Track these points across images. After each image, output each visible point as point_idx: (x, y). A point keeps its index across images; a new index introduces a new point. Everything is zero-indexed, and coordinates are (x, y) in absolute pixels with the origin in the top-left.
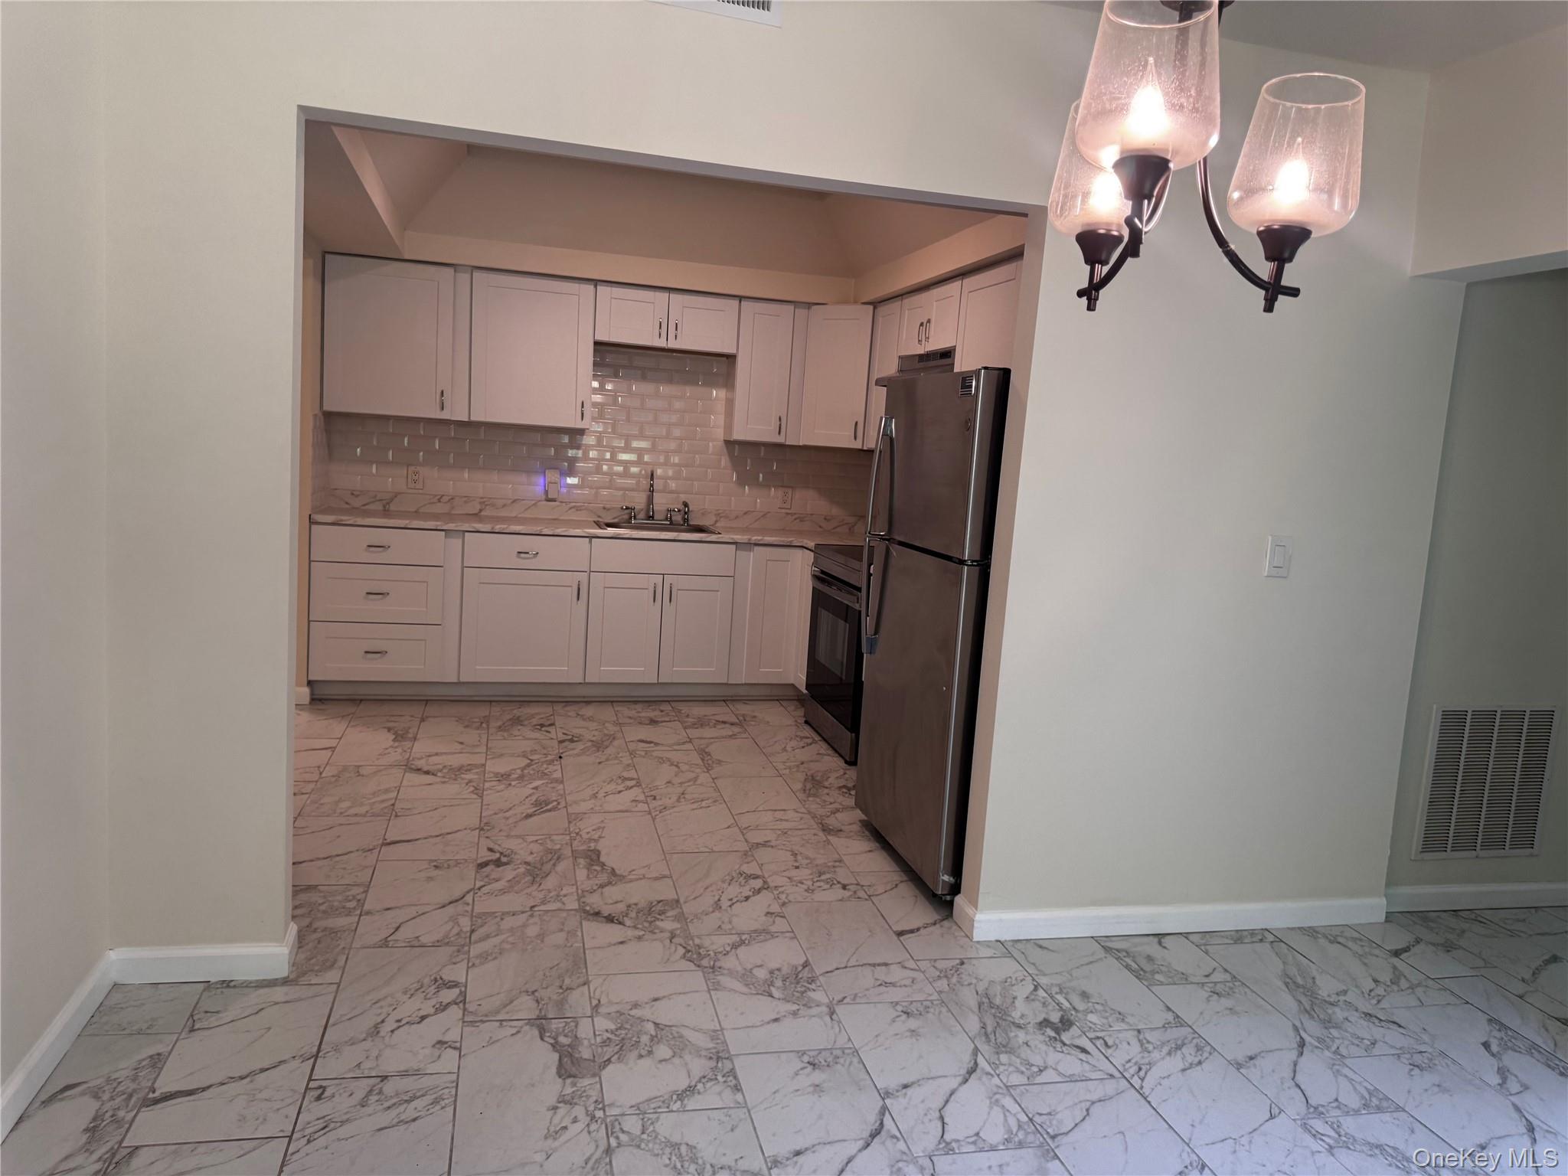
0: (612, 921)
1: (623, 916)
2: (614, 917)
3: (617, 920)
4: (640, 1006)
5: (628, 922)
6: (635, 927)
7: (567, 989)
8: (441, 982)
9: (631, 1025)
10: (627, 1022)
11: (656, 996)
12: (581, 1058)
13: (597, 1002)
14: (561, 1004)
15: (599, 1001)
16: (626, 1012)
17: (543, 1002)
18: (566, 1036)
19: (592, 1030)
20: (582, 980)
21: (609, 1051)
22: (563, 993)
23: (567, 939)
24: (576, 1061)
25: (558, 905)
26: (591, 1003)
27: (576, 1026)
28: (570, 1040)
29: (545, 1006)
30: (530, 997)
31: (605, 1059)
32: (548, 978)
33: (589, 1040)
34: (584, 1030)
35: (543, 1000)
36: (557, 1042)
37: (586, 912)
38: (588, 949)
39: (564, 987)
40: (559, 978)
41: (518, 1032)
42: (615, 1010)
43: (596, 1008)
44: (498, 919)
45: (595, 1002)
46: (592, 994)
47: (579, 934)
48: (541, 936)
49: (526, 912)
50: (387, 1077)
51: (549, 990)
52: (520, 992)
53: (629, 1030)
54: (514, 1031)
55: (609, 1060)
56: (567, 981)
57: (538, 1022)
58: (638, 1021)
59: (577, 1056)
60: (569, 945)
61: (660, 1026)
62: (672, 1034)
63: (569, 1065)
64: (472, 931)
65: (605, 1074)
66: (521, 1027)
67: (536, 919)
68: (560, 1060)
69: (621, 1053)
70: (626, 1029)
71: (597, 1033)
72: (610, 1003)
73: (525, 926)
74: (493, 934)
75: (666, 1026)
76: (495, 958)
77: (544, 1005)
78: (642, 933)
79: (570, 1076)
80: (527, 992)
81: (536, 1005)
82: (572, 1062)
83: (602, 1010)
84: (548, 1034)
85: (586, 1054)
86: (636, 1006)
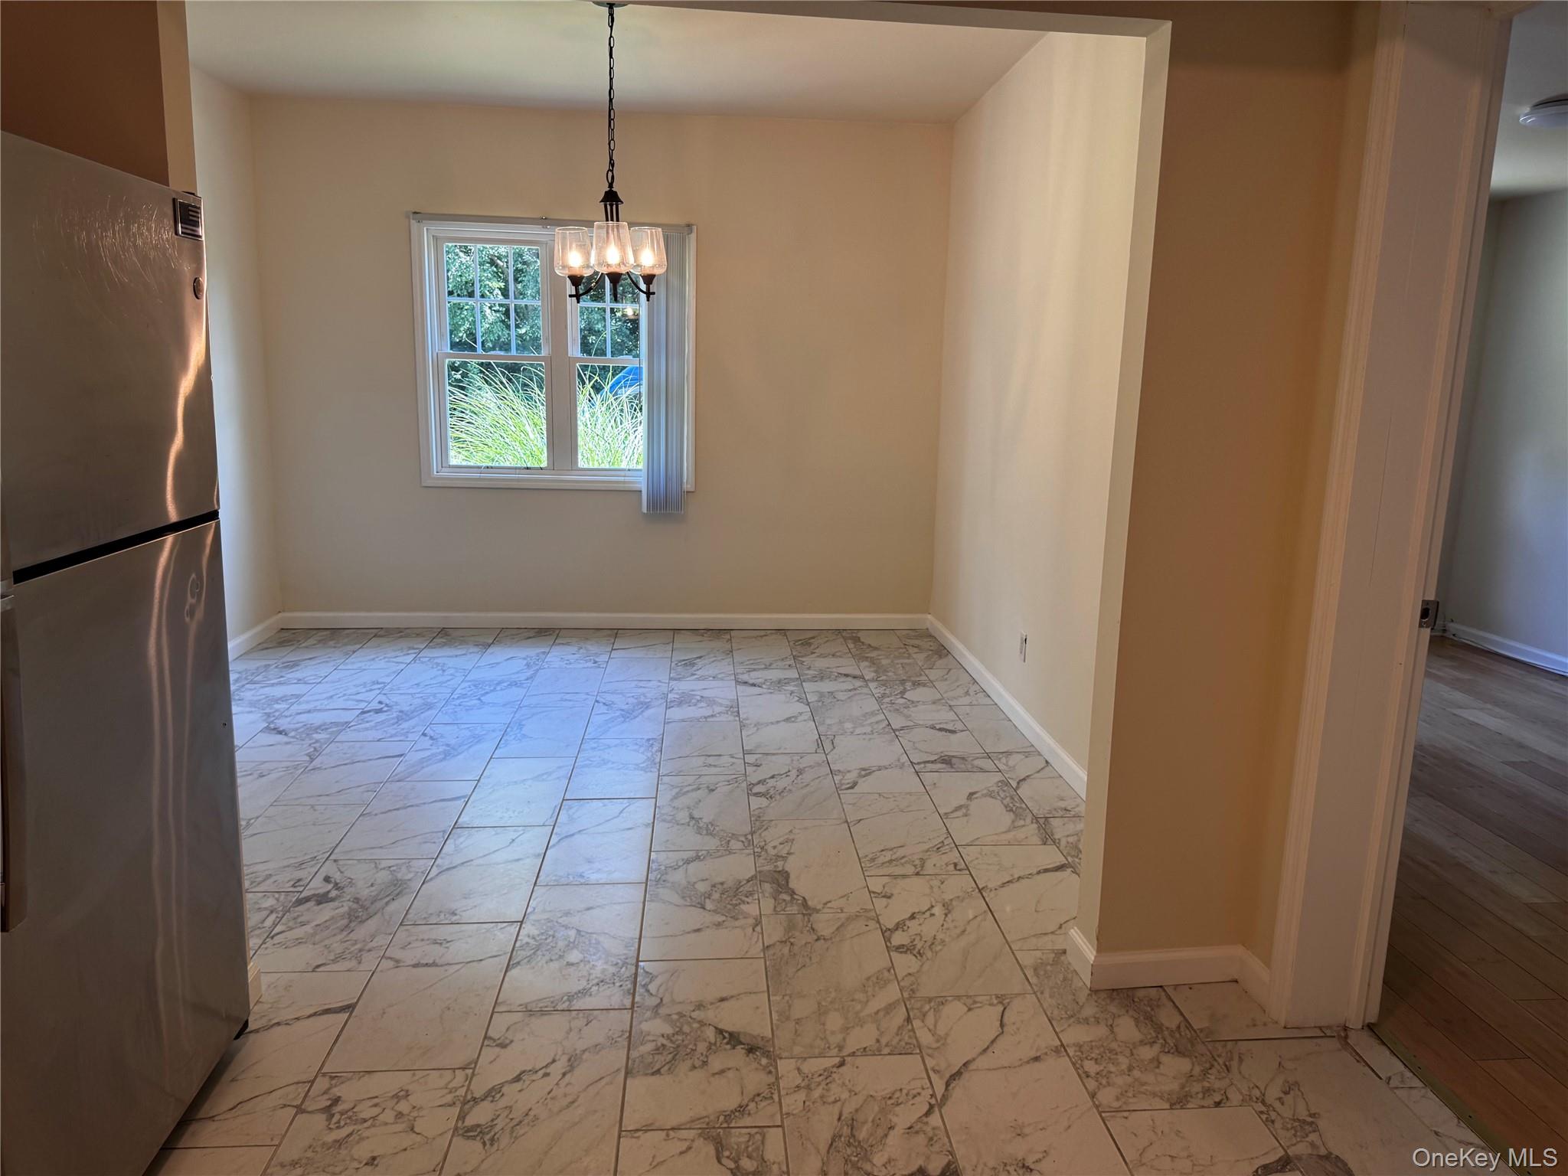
0: (731, 1034)
1: (715, 1044)
2: (727, 1043)
3: (724, 1038)
4: (715, 924)
5: (710, 1034)
6: (702, 1024)
7: (785, 942)
8: (915, 952)
9: (725, 907)
10: (730, 909)
11: (697, 933)
12: (771, 884)
13: (756, 929)
14: (791, 927)
15: (754, 930)
16: (729, 919)
17: (808, 928)
18: (784, 900)
19: (761, 904)
20: (771, 952)
21: (748, 888)
22: (789, 938)
23: (790, 1006)
24: (775, 881)
25: (806, 1067)
26: (762, 929)
27: (775, 907)
28: (780, 897)
29: (805, 924)
30: (822, 934)
31: (751, 882)
32: (805, 954)
33: (764, 896)
34: (768, 905)
35: (808, 931)
36: (791, 895)
37: (767, 1054)
38: (763, 992)
39: (789, 944)
40: (794, 954)
41: (826, 904)
42: (738, 921)
43: (758, 922)
44: (884, 1041)
45: (758, 929)
46: (760, 936)
47: (775, 1016)
48: (821, 1012)
49: (849, 1055)
50: (916, 875)
51: (804, 942)
52: (831, 938)
53: (729, 903)
54: (829, 905)
55: (748, 881)
56: (786, 950)
57: (809, 912)
58: (719, 910)
59: (774, 885)
60: (787, 998)
61: (699, 906)
62: (691, 900)
63: (780, 881)
64: (908, 1020)
65: (753, 873)
66: (823, 908)
67: (835, 1040)
68: (787, 882)
69: (739, 885)
70: (731, 905)
71: (757, 901)
72: (742, 928)
73: (846, 1029)
74: (881, 1014)
75: (695, 906)
76: (868, 979)
77: (807, 926)
78: (695, 1015)
79: (779, 872)
80: (824, 939)
81: (813, 926)
82: (778, 880)
83: (751, 921)
84: (800, 902)
85: (767, 886)
86: (719, 925)
